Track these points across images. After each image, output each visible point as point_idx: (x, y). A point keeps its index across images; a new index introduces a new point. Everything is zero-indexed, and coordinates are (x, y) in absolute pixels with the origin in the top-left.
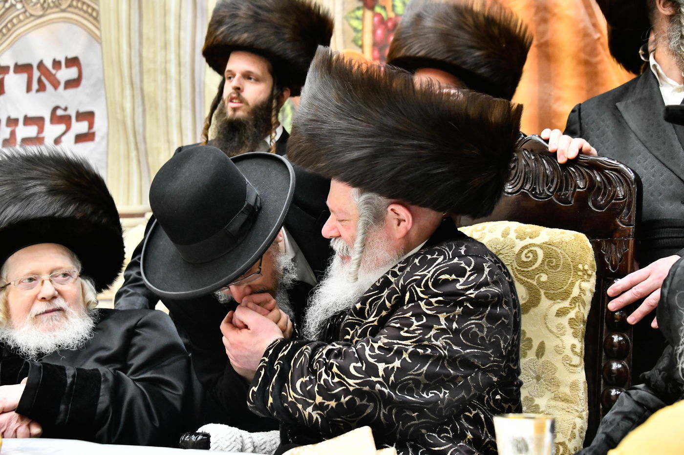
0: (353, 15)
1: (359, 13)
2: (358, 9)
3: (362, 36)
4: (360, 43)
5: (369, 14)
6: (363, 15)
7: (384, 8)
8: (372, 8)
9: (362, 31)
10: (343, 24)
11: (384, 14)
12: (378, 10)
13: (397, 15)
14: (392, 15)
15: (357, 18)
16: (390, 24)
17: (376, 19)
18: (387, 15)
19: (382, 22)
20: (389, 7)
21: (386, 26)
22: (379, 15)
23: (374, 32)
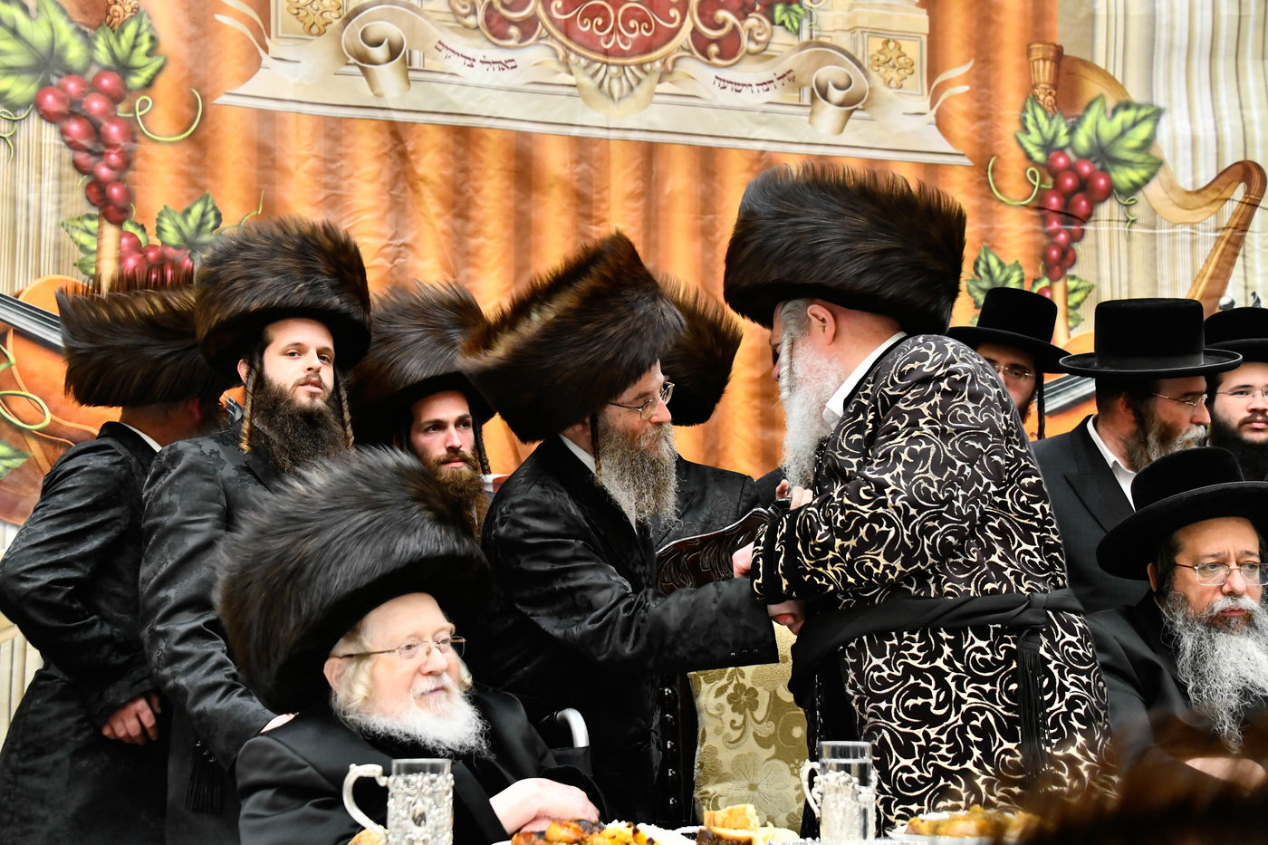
0: (78, 224)
1: (93, 225)
2: (90, 217)
3: (98, 260)
4: (93, 271)
5: (110, 232)
6: (100, 227)
7: (143, 228)
8: (118, 223)
9: (98, 251)
10: (58, 234)
11: (141, 237)
12: (128, 227)
13: (164, 244)
14: (157, 242)
15: (88, 232)
16: (151, 255)
17: (125, 241)
18: (148, 241)
19: (137, 247)
20: (151, 228)
21: (145, 256)
22: (132, 235)
23: (121, 260)
